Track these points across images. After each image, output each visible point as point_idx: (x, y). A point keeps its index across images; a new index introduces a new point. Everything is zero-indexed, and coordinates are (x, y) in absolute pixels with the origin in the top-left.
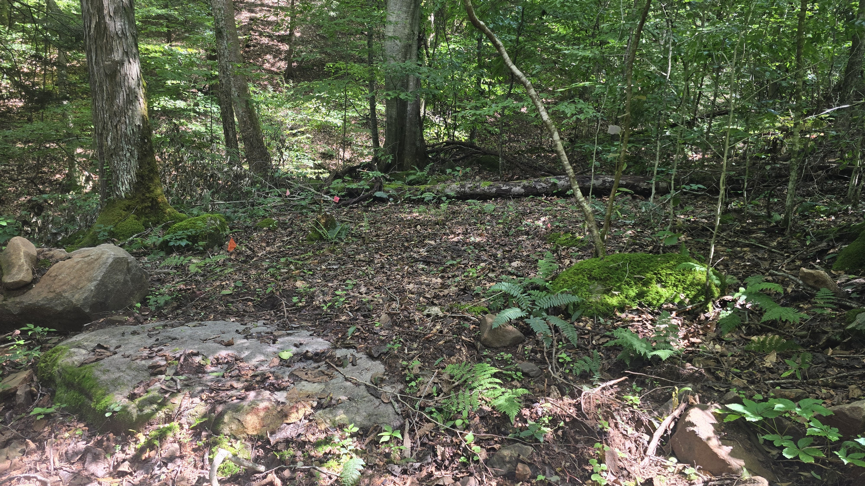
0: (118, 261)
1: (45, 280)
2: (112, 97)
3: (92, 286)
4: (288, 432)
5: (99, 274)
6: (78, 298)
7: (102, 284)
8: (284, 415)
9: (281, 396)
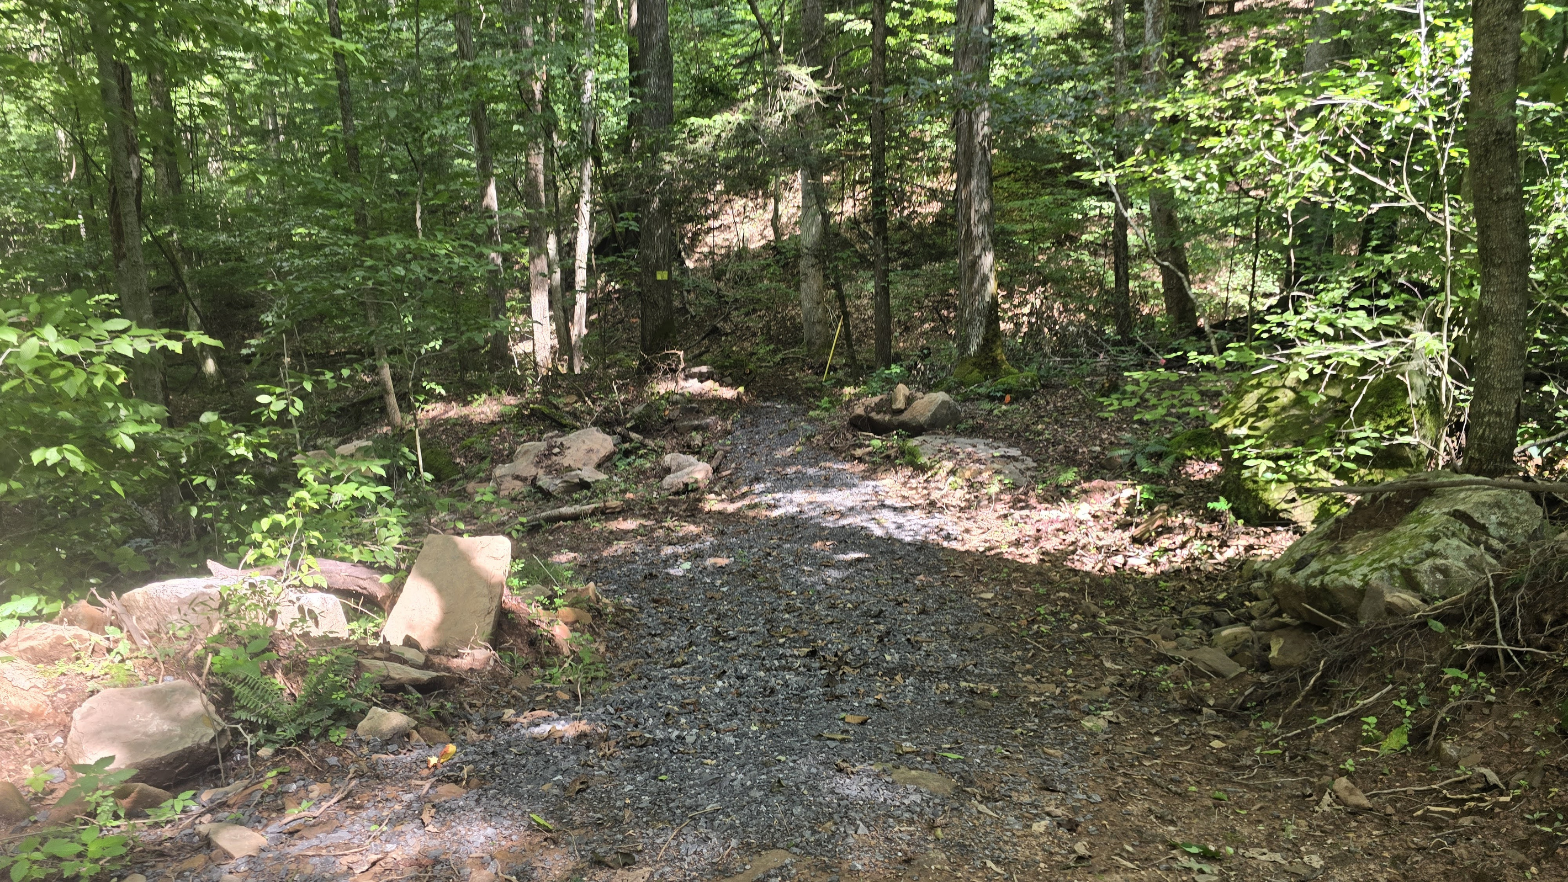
0: (943, 402)
1: (910, 409)
2: (971, 282)
3: (929, 414)
4: (980, 479)
5: (933, 408)
6: (922, 419)
7: (934, 414)
8: (980, 473)
9: (982, 467)
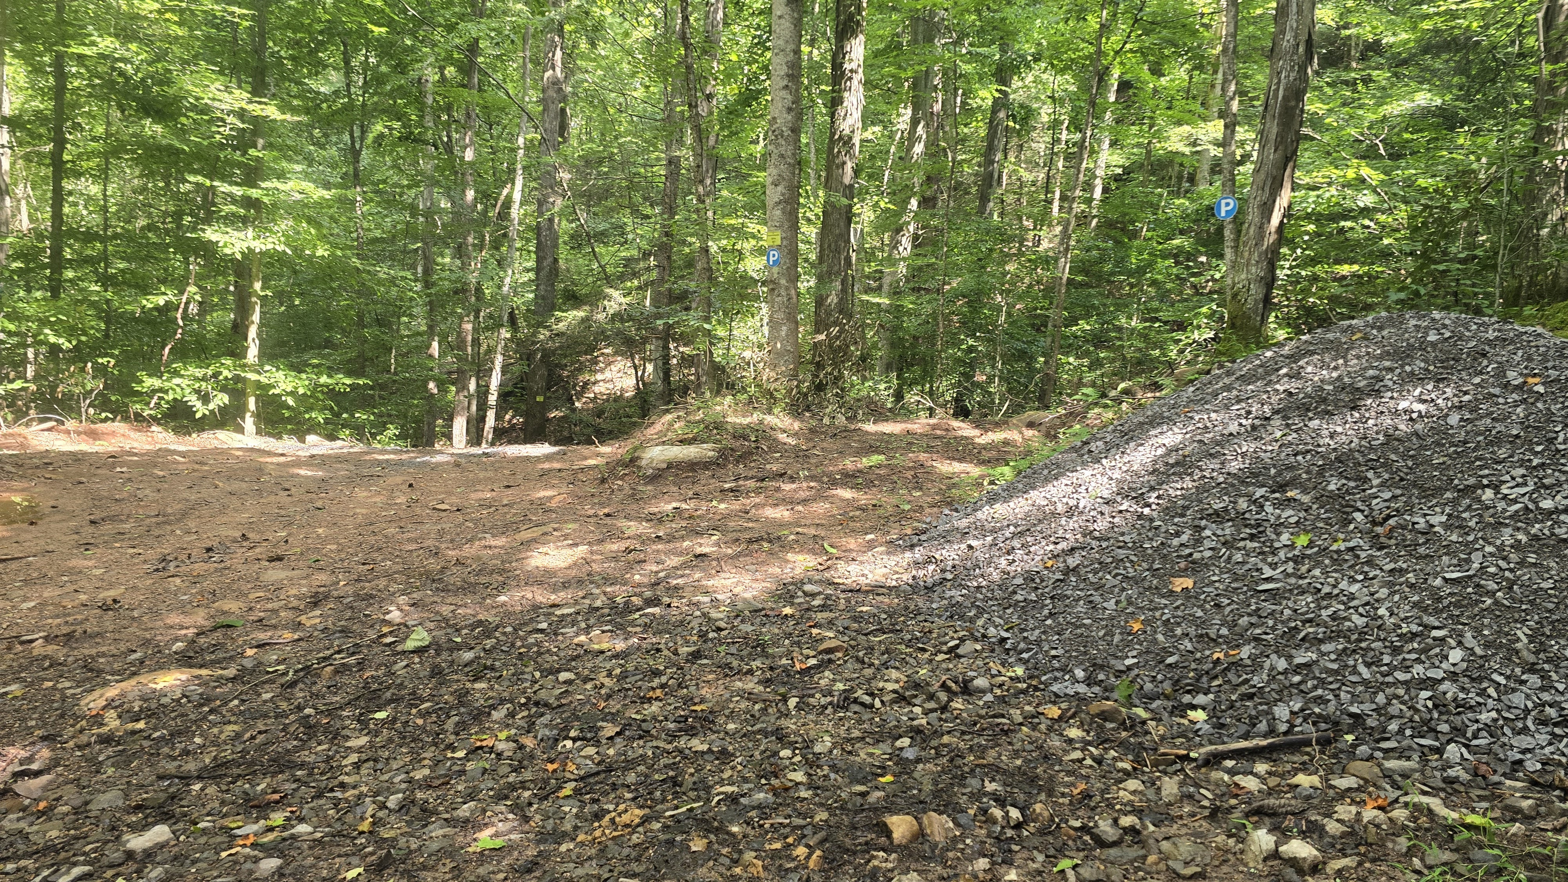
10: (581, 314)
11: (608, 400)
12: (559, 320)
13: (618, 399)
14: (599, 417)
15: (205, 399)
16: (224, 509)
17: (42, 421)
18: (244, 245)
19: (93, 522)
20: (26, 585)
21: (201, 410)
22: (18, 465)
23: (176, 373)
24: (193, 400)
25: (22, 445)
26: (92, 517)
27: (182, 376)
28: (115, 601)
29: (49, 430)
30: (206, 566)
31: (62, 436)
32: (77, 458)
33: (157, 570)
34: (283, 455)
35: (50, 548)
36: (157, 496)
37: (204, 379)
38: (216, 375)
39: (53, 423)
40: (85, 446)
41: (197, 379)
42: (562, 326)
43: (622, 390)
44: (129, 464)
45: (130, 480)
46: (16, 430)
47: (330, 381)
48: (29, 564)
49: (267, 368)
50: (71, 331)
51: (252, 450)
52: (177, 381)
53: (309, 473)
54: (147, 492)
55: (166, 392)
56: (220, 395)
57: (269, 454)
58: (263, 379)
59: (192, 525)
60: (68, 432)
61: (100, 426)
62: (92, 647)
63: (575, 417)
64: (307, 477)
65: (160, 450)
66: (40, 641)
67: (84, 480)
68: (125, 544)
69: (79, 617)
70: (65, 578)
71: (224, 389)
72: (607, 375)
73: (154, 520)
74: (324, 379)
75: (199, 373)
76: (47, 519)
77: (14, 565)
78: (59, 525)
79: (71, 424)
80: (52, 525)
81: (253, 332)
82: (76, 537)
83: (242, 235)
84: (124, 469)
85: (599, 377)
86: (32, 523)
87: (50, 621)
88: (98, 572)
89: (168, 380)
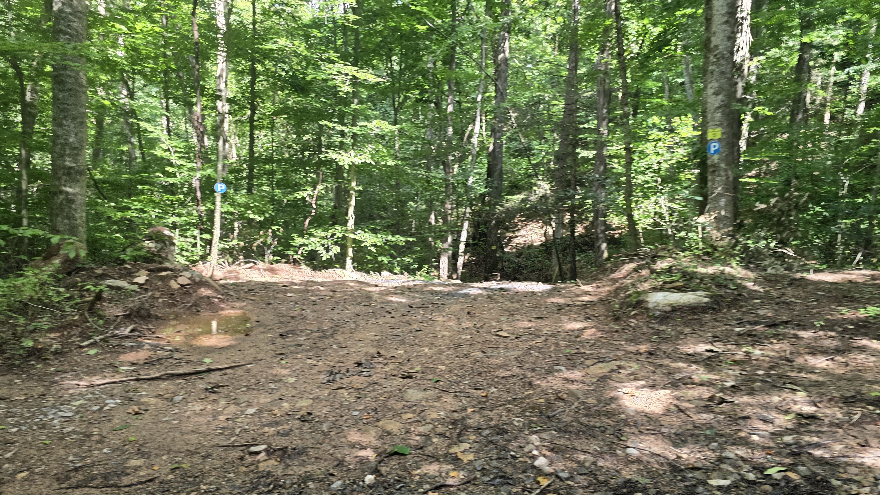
10: (522, 196)
11: (523, 248)
12: (508, 201)
13: (530, 247)
14: (519, 257)
15: (327, 250)
16: (356, 328)
17: (246, 263)
18: (350, 160)
19: (281, 335)
20: (248, 390)
21: (325, 256)
22: (236, 291)
23: (312, 235)
24: (321, 250)
25: (237, 278)
26: (280, 331)
27: (314, 236)
28: (309, 414)
29: (250, 268)
30: (361, 379)
31: (257, 272)
32: (266, 286)
33: (329, 381)
34: (377, 286)
35: (260, 356)
36: (315, 315)
37: (327, 238)
38: (333, 235)
39: (252, 264)
40: (268, 278)
41: (323, 238)
42: (510, 204)
43: (532, 242)
44: (295, 291)
45: (297, 303)
46: (234, 267)
47: (393, 239)
48: (248, 371)
49: (359, 231)
50: (261, 212)
51: (359, 282)
52: (312, 239)
53: (399, 300)
54: (308, 312)
55: (307, 245)
56: (335, 247)
57: (368, 284)
58: (358, 237)
59: (340, 339)
60: (259, 269)
61: (276, 266)
62: (301, 465)
63: (506, 257)
64: (398, 303)
65: (308, 281)
66: (263, 454)
67: (271, 302)
68: (304, 355)
69: (286, 427)
70: (272, 385)
71: (336, 243)
72: (523, 232)
73: (317, 334)
74: (390, 238)
75: (324, 234)
76: (255, 331)
77: (239, 371)
78: (263, 336)
79: (260, 264)
80: (259, 336)
81: (351, 211)
82: (273, 347)
83: (348, 154)
84: (292, 295)
85: (518, 234)
86: (247, 335)
87: (267, 429)
88: (292, 380)
89: (308, 239)
